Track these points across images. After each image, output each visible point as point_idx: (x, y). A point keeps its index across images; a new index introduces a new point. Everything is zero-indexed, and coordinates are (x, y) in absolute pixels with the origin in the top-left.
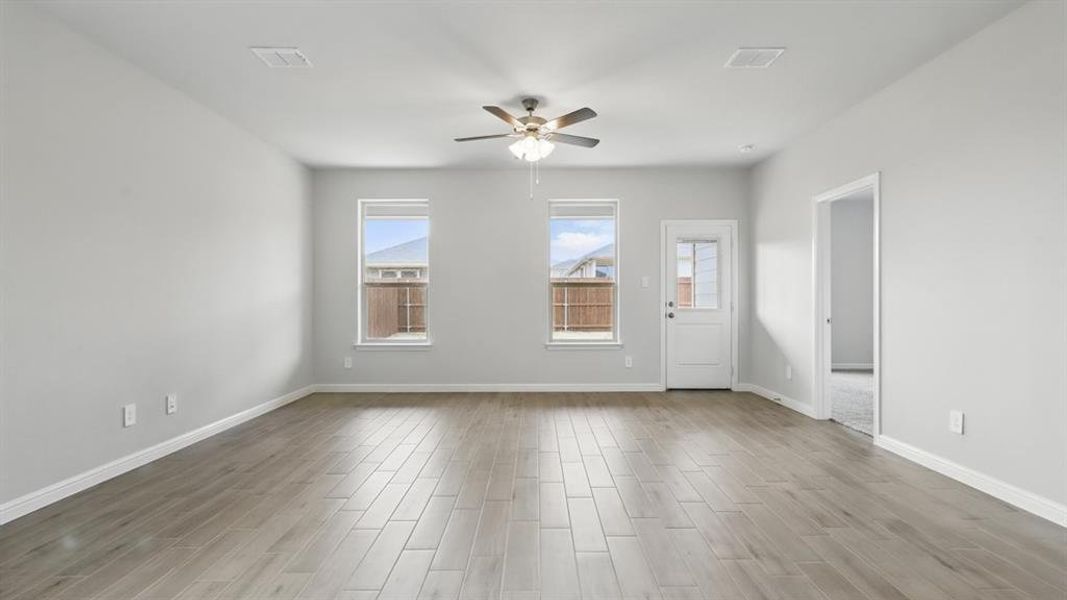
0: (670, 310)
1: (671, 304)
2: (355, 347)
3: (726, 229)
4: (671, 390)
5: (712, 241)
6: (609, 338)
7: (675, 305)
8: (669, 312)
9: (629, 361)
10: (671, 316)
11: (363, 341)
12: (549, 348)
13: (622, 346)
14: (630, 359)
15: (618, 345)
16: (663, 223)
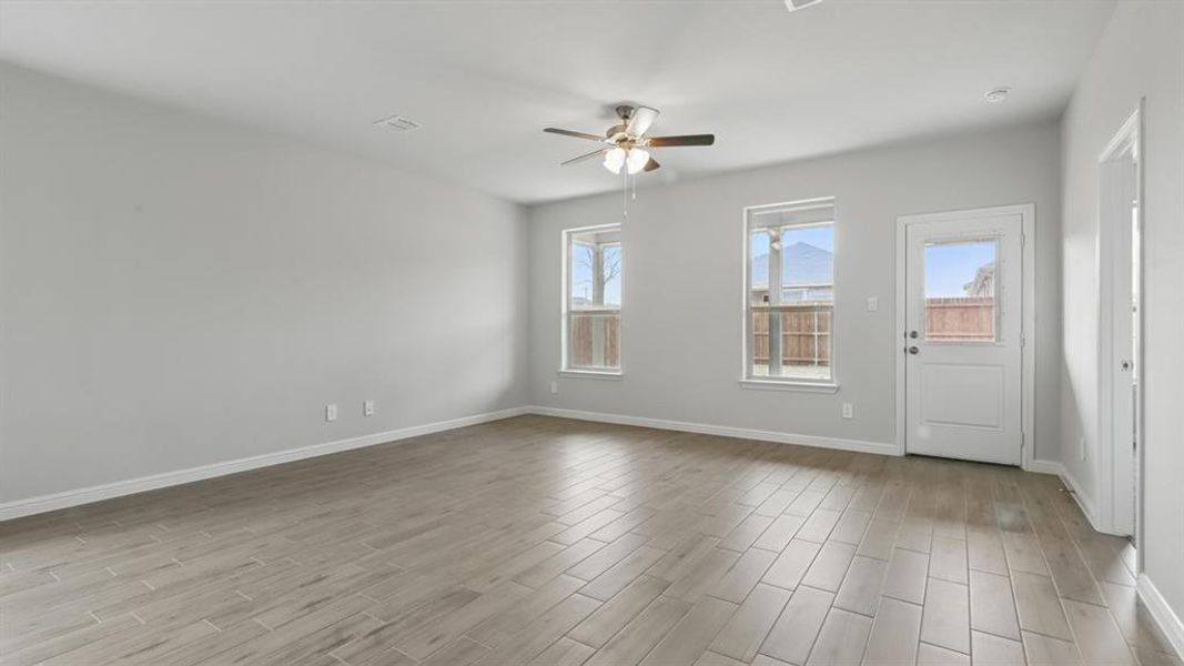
0: (912, 343)
1: (914, 335)
2: (559, 373)
3: (1015, 220)
4: (913, 455)
5: (988, 240)
6: (826, 378)
7: (920, 335)
8: (909, 346)
9: (847, 410)
10: (914, 351)
11: (569, 367)
12: (744, 386)
13: (838, 389)
14: (850, 406)
15: (833, 388)
16: (901, 221)
